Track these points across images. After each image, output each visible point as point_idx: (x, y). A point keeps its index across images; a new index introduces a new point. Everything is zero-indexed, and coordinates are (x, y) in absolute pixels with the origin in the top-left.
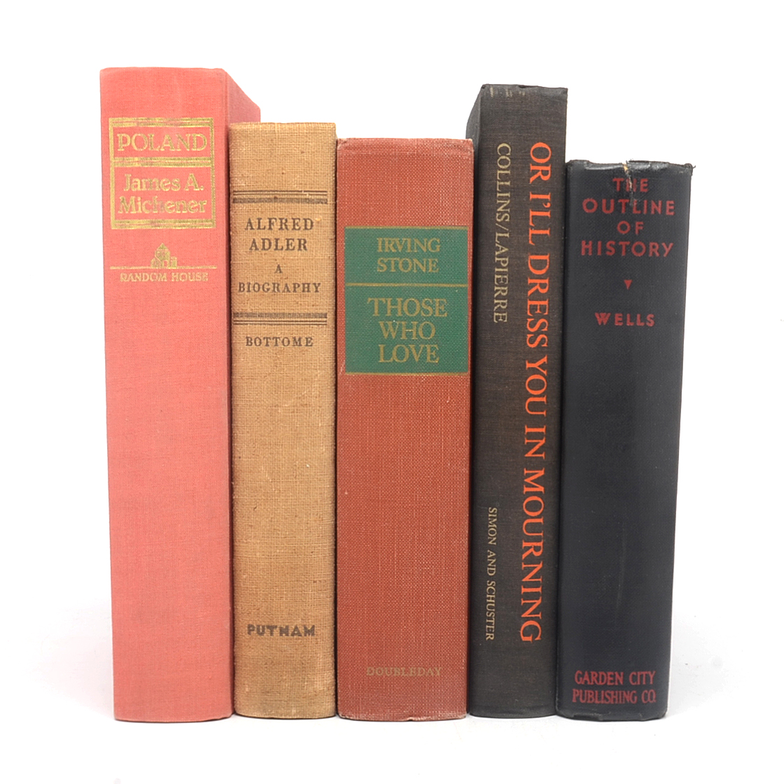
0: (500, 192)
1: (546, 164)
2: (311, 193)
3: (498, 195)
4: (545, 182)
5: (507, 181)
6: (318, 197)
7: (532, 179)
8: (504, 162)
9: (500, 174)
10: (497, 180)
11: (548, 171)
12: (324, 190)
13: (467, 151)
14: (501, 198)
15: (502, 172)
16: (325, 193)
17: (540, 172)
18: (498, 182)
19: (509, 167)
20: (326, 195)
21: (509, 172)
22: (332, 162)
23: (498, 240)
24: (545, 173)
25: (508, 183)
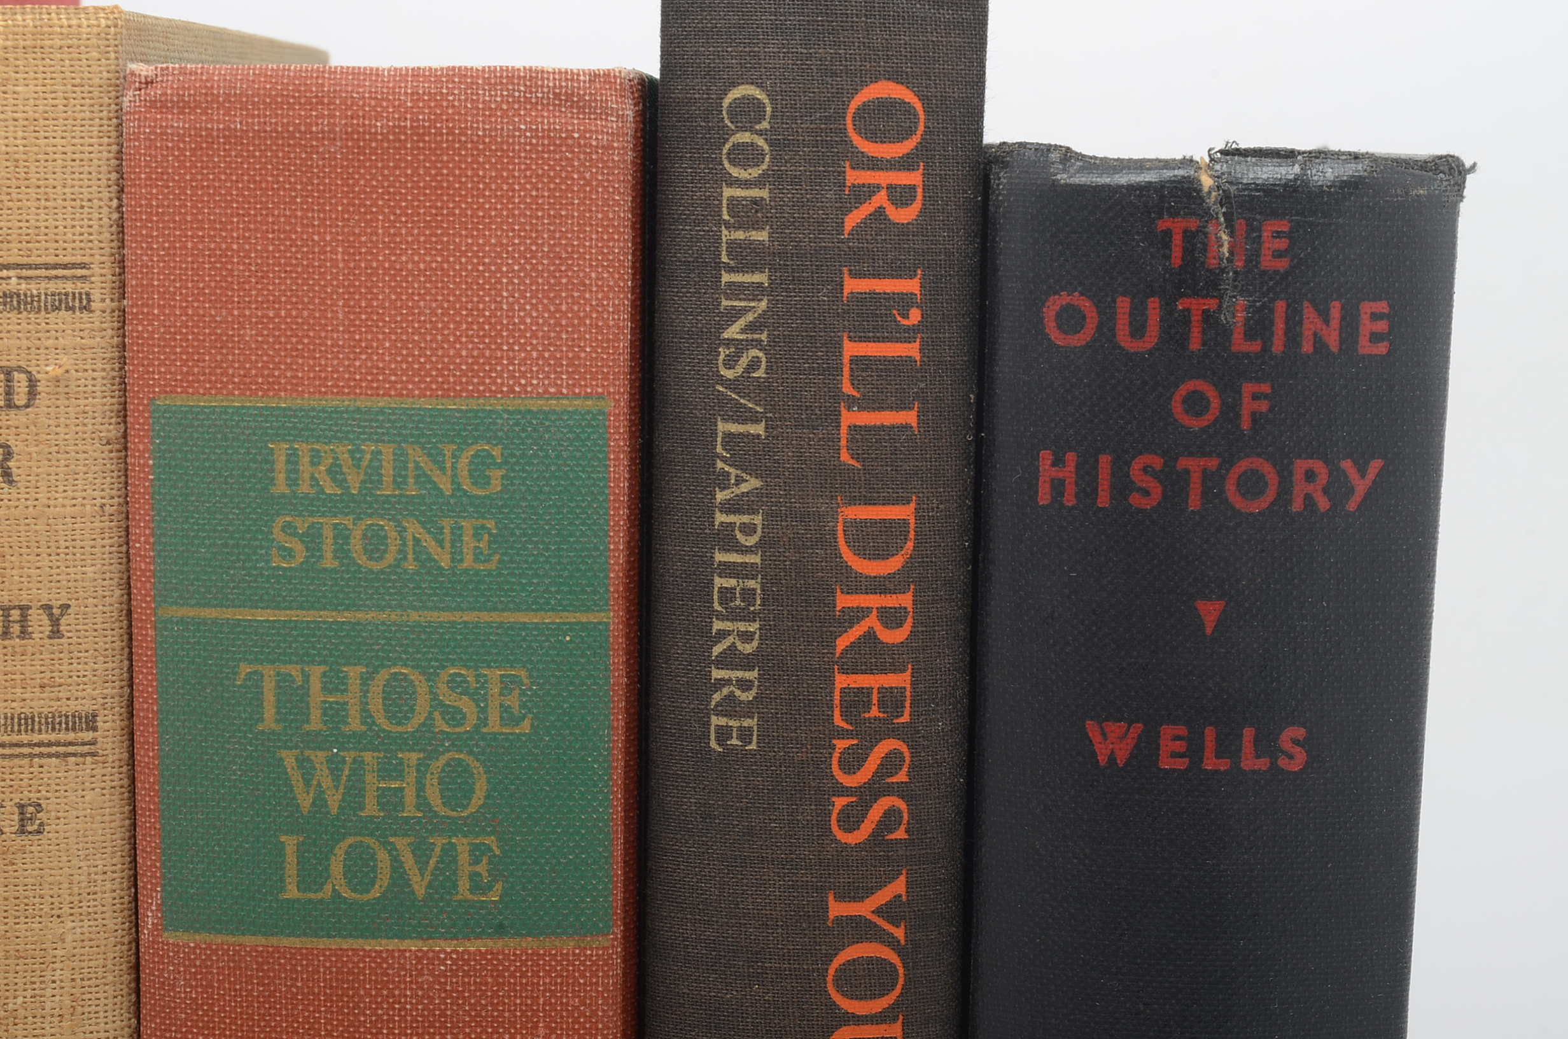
0: (731, 270)
1: (905, 163)
2: (25, 273)
3: (726, 278)
4: (903, 230)
5: (756, 226)
6: (52, 287)
7: (851, 221)
8: (745, 155)
9: (731, 199)
10: (720, 222)
11: (913, 188)
12: (79, 259)
13: (605, 113)
14: (737, 290)
15: (739, 193)
16: (79, 272)
17: (883, 193)
18: (725, 232)
19: (764, 175)
20: (83, 278)
21: (765, 193)
22: (102, 156)
23: (725, 445)
24: (901, 196)
25: (762, 236)
